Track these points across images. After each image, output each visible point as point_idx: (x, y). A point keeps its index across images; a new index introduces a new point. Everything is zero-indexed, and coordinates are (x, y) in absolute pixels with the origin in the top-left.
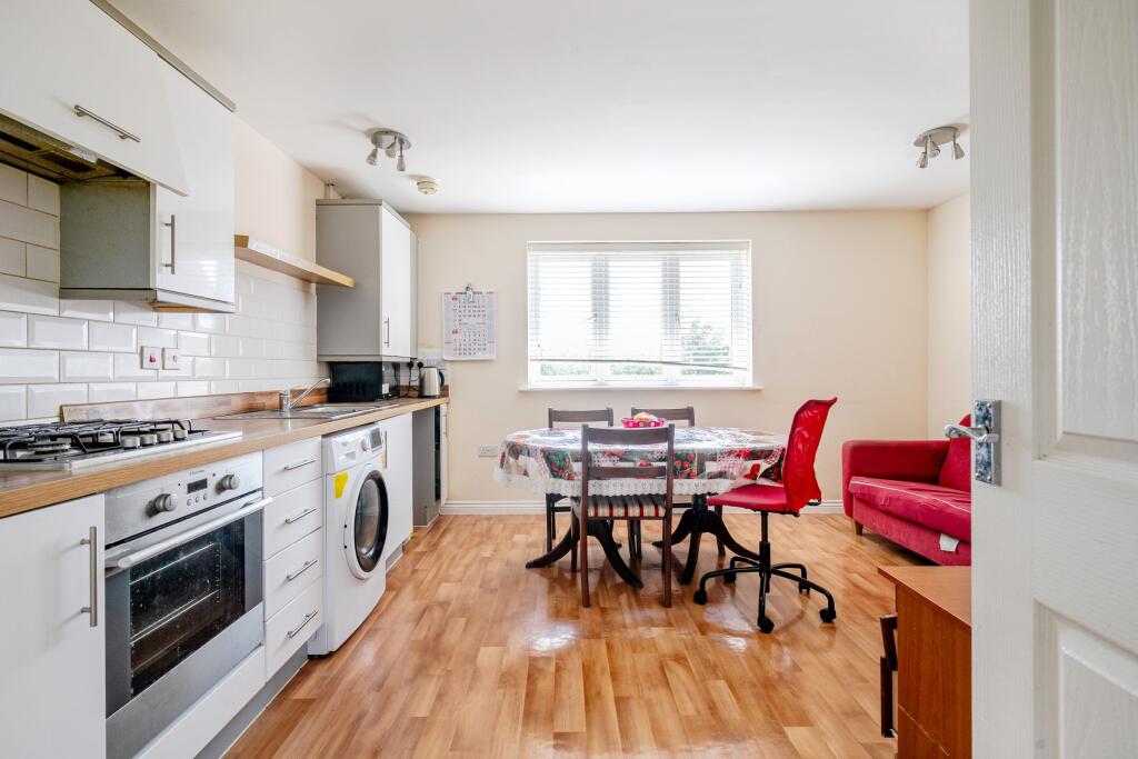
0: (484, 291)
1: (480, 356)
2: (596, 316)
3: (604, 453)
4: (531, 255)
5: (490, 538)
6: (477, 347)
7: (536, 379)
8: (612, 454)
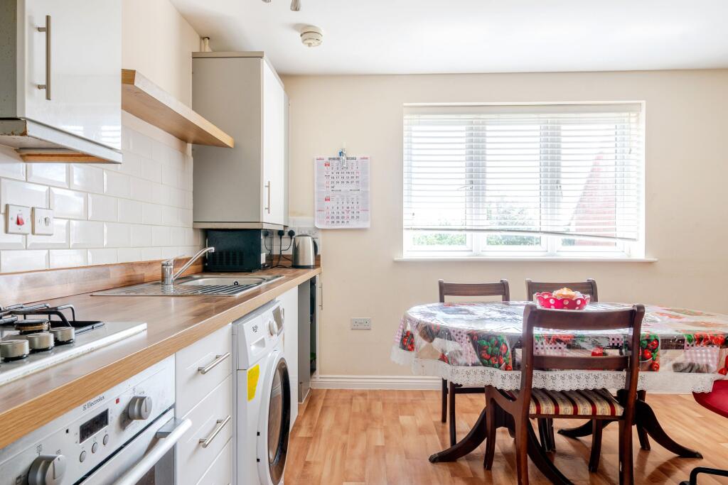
0: (358, 157)
1: (354, 224)
2: (472, 182)
3: (549, 339)
4: (407, 118)
5: (373, 420)
6: (350, 215)
7: (413, 248)
8: (557, 340)
